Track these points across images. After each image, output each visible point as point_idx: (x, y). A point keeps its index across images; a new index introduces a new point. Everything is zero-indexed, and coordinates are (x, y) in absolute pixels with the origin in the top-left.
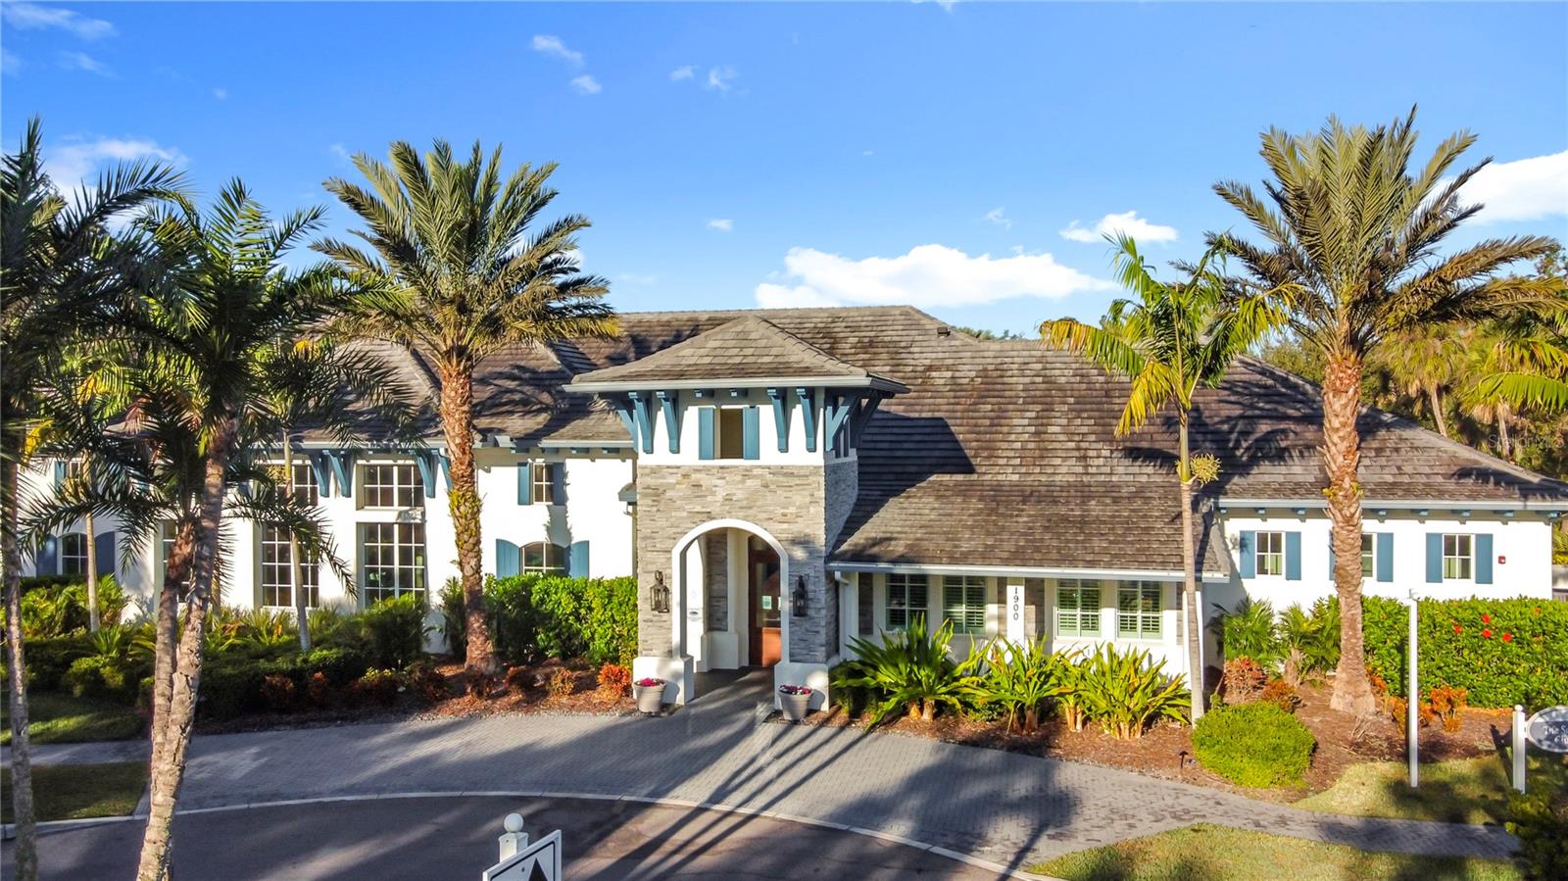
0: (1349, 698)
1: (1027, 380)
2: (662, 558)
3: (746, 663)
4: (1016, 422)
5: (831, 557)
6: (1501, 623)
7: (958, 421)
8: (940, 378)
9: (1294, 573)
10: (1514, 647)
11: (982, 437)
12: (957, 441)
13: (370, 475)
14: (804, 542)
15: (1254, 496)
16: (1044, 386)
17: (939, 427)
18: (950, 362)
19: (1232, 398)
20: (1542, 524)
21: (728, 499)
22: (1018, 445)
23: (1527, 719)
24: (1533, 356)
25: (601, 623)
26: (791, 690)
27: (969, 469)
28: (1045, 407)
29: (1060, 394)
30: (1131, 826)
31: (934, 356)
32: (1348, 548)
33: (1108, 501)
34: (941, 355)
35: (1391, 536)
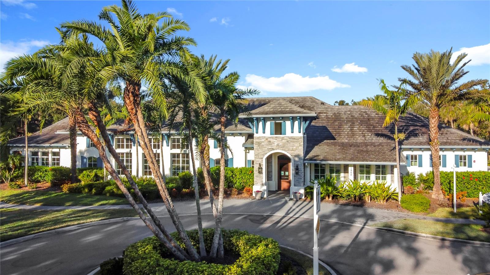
0: (437, 195)
1: (347, 116)
2: (260, 160)
3: (277, 189)
4: (345, 127)
5: (304, 160)
6: (475, 176)
7: (330, 127)
8: (323, 116)
9: (420, 165)
10: (478, 182)
11: (337, 131)
12: (330, 132)
13: (174, 141)
14: (297, 156)
15: (410, 145)
16: (351, 118)
17: (325, 128)
18: (325, 111)
19: (402, 121)
20: (484, 152)
21: (278, 145)
22: (346, 133)
23: (482, 195)
24: (482, 109)
25: (239, 179)
26: (296, 193)
27: (334, 139)
28: (352, 123)
29: (356, 120)
30: (389, 219)
31: (320, 110)
32: (436, 157)
33: (373, 146)
34: (322, 110)
35: (446, 155)
